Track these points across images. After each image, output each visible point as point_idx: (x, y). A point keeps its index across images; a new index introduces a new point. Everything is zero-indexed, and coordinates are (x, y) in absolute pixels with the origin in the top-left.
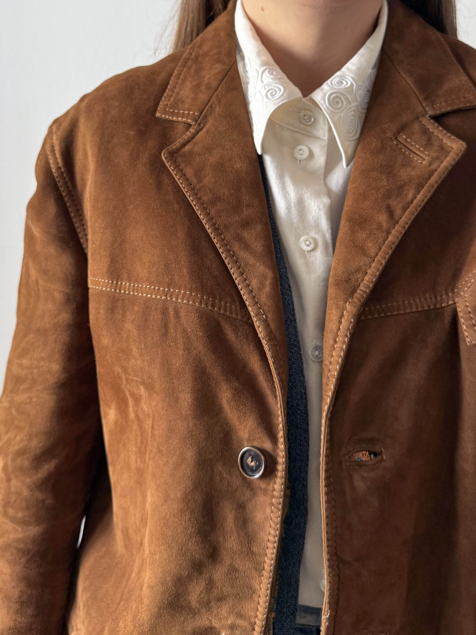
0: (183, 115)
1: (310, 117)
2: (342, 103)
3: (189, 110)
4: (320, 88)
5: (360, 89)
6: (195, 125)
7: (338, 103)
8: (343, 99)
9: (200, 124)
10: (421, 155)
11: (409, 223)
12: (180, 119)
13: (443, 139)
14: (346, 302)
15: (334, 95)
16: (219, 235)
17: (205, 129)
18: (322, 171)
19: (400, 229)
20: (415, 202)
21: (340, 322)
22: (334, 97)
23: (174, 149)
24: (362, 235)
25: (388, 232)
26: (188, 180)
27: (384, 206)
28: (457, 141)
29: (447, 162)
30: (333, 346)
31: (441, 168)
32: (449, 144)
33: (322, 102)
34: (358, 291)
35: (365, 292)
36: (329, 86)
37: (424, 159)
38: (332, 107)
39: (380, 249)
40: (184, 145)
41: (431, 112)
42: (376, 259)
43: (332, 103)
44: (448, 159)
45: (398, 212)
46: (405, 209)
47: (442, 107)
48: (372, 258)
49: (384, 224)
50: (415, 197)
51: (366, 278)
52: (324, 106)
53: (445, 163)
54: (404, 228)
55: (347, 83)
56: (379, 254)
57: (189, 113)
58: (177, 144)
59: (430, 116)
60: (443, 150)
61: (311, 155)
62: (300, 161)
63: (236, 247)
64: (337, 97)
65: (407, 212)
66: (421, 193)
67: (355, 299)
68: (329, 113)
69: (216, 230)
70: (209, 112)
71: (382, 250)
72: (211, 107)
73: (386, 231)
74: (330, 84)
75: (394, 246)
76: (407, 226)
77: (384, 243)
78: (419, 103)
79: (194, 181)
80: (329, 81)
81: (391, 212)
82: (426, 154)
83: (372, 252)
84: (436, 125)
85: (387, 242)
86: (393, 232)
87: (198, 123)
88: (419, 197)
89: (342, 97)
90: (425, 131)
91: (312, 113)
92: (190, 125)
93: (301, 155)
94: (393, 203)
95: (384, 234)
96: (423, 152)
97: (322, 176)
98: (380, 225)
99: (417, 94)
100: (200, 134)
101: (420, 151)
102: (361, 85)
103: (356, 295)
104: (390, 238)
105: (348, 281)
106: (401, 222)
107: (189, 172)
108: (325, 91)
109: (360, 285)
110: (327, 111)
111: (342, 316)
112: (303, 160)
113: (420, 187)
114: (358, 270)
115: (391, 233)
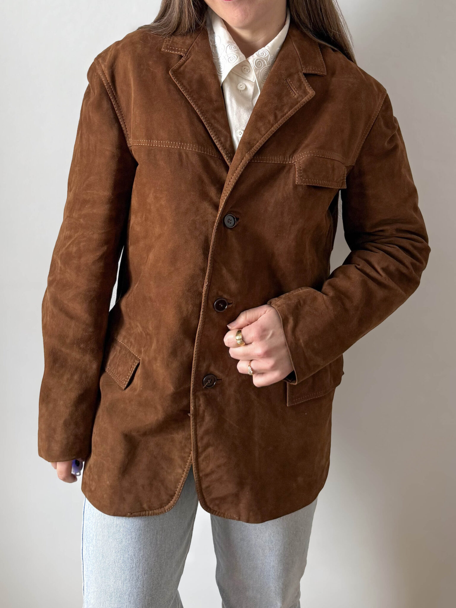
0: (178, 51)
1: (248, 70)
2: (262, 65)
3: (181, 48)
4: (252, 55)
5: (272, 58)
6: (185, 56)
7: (260, 64)
8: (262, 63)
9: (187, 56)
10: (295, 92)
11: (282, 123)
12: (176, 52)
13: (306, 87)
14: (246, 153)
15: (258, 60)
16: (203, 115)
17: (190, 59)
18: (251, 97)
19: (277, 126)
20: (287, 115)
21: (241, 161)
22: (258, 61)
23: (175, 69)
24: (260, 124)
25: (272, 126)
26: (185, 87)
27: (273, 113)
28: (312, 90)
29: (305, 99)
30: (235, 171)
31: (302, 101)
32: (308, 90)
33: (252, 63)
34: (253, 149)
35: (256, 150)
36: (257, 55)
37: (296, 94)
38: (256, 66)
39: (267, 132)
40: (180, 67)
41: (304, 71)
42: (264, 137)
43: (257, 65)
44: (306, 98)
45: (279, 117)
46: (282, 116)
47: (310, 70)
48: (262, 135)
49: (271, 121)
50: (287, 112)
51: (258, 144)
52: (253, 65)
53: (304, 100)
54: (279, 126)
55: (266, 54)
56: (266, 134)
57: (181, 50)
58: (176, 66)
59: (303, 73)
60: (305, 93)
61: (246, 88)
62: (241, 91)
63: (213, 121)
64: (260, 61)
65: (282, 119)
66: (290, 111)
67: (251, 152)
68: (255, 69)
69: (202, 113)
70: (192, 49)
71: (268, 133)
72: (193, 47)
73: (272, 124)
74: (257, 54)
75: (273, 133)
76: (281, 125)
77: (269, 130)
78: (300, 65)
79: (188, 87)
80: (257, 52)
81: (276, 117)
82: (297, 92)
83: (263, 132)
84: (305, 79)
85: (270, 130)
86: (274, 126)
87: (186, 55)
88: (289, 113)
89: (262, 62)
90: (300, 80)
91: (249, 67)
92: (181, 56)
93: (242, 88)
94: (277, 112)
95: (270, 126)
96: (296, 91)
97: (251, 100)
98: (269, 121)
99: (300, 60)
100: (187, 61)
101: (295, 90)
102: (272, 56)
103: (251, 151)
104: (272, 129)
105: (249, 143)
106: (279, 122)
107: (185, 82)
108: (254, 58)
109: (253, 147)
110: (254, 68)
111: (243, 159)
112: (242, 91)
113: (291, 108)
114: (255, 140)
115: (273, 126)
